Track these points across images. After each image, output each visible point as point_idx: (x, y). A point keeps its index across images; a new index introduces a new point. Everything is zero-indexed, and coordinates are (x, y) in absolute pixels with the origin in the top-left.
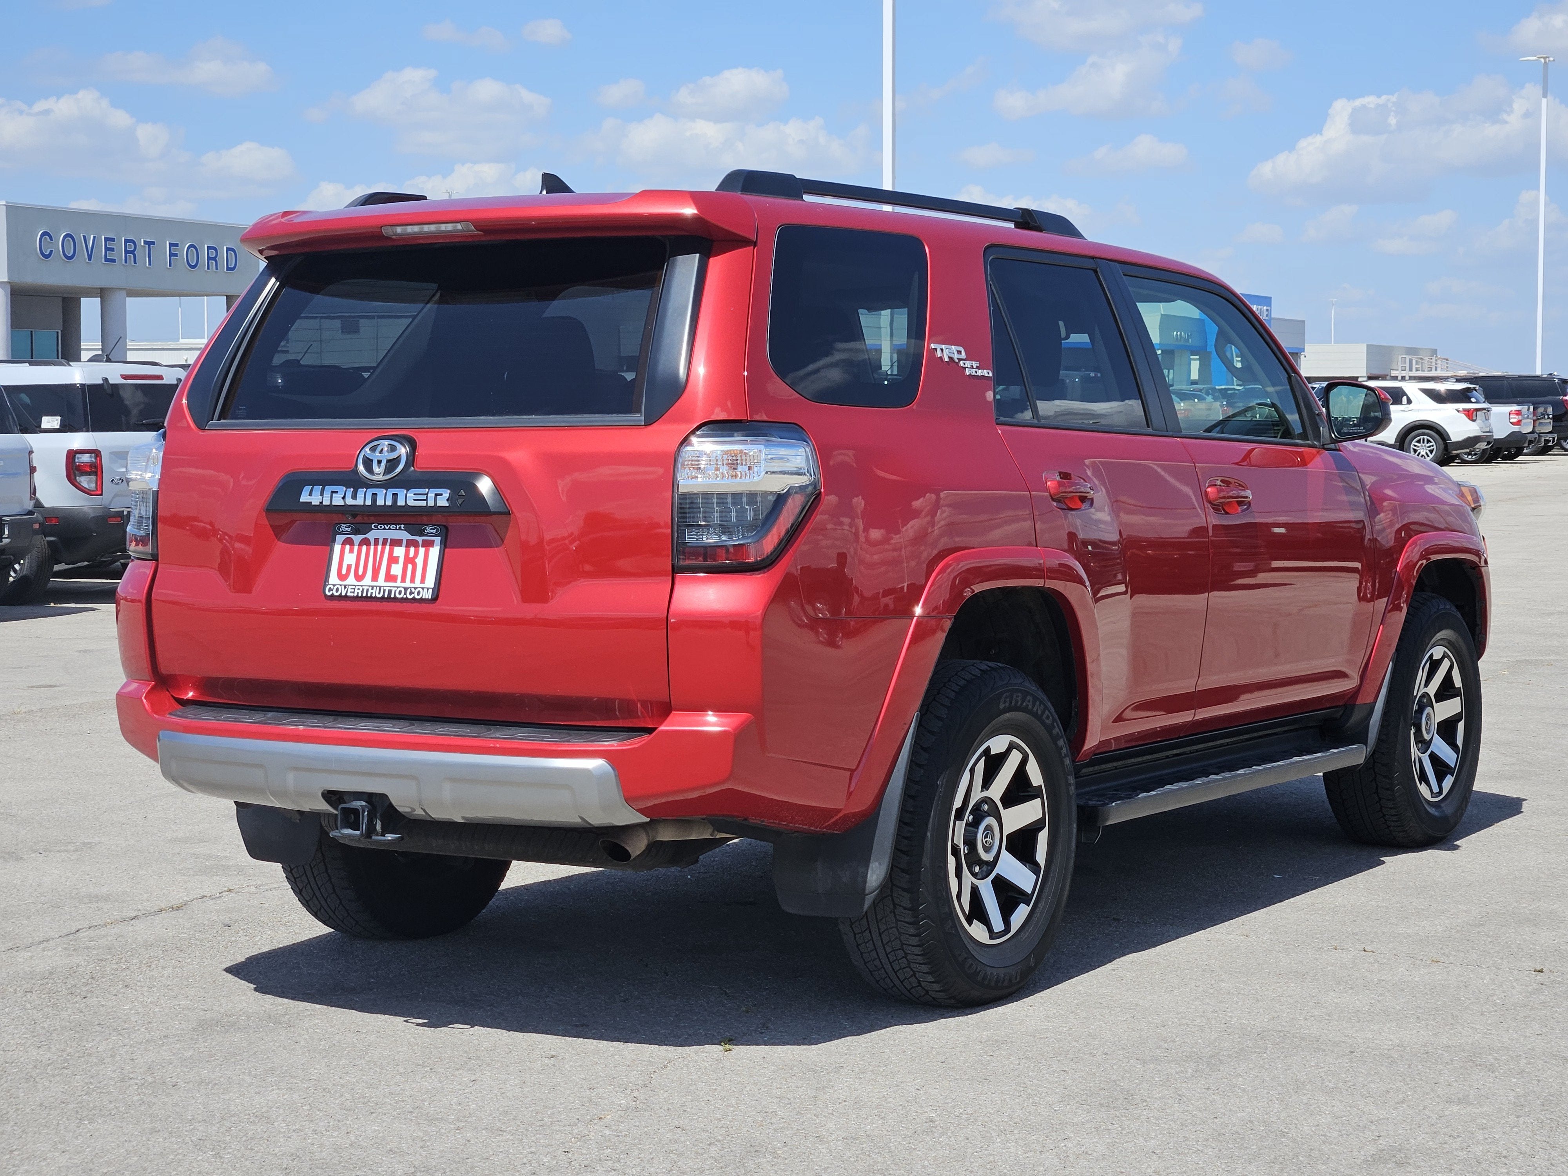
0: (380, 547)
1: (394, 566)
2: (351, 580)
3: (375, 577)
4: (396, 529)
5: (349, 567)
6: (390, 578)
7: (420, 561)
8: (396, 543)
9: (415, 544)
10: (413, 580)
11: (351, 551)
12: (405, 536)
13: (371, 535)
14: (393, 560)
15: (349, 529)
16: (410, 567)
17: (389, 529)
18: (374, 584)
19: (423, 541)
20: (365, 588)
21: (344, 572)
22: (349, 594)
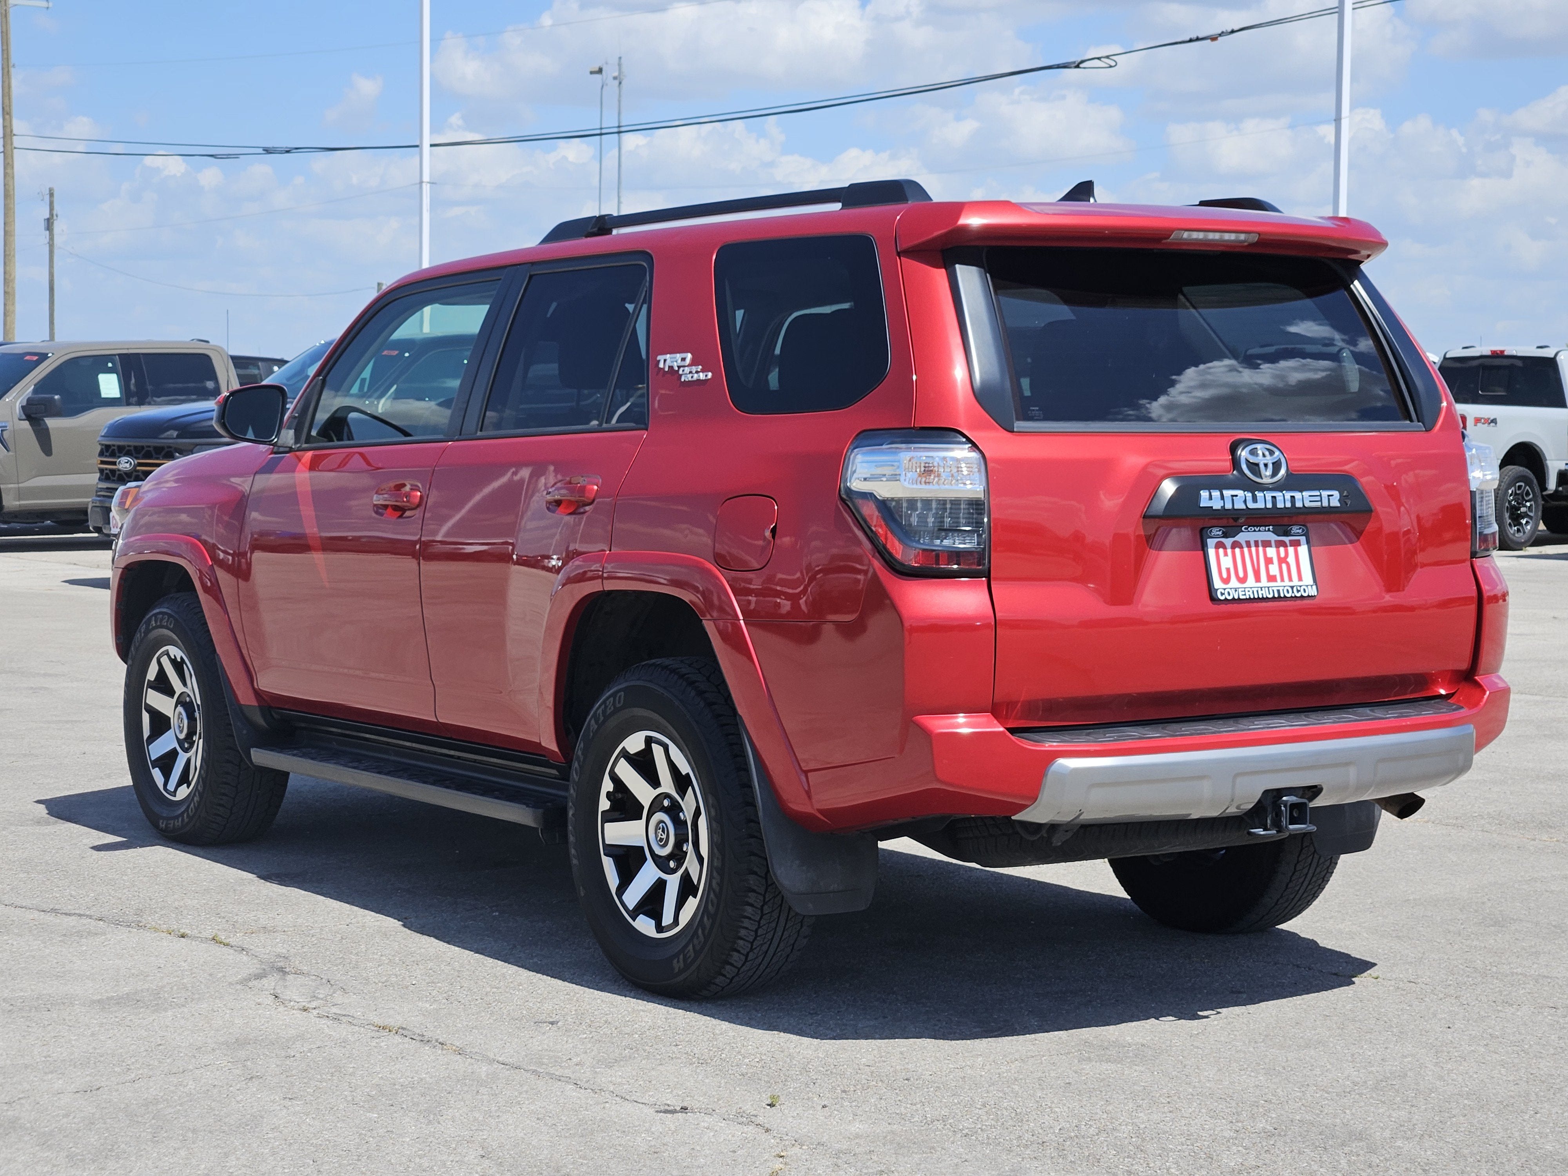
0: (1253, 549)
1: (1270, 566)
2: (1234, 583)
3: (1258, 579)
4: (1265, 531)
5: (1228, 570)
6: (1272, 578)
7: (1291, 559)
8: (1267, 544)
9: (1285, 545)
10: (1290, 579)
11: (1226, 554)
12: (1273, 537)
13: (1241, 537)
14: (1269, 561)
15: (1220, 533)
16: (1284, 566)
17: (1259, 531)
18: (1259, 585)
19: (1290, 541)
20: (1255, 590)
21: (1225, 575)
22: (1241, 597)
